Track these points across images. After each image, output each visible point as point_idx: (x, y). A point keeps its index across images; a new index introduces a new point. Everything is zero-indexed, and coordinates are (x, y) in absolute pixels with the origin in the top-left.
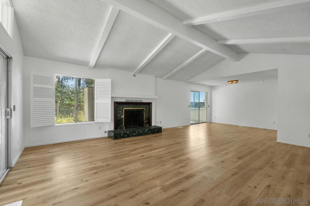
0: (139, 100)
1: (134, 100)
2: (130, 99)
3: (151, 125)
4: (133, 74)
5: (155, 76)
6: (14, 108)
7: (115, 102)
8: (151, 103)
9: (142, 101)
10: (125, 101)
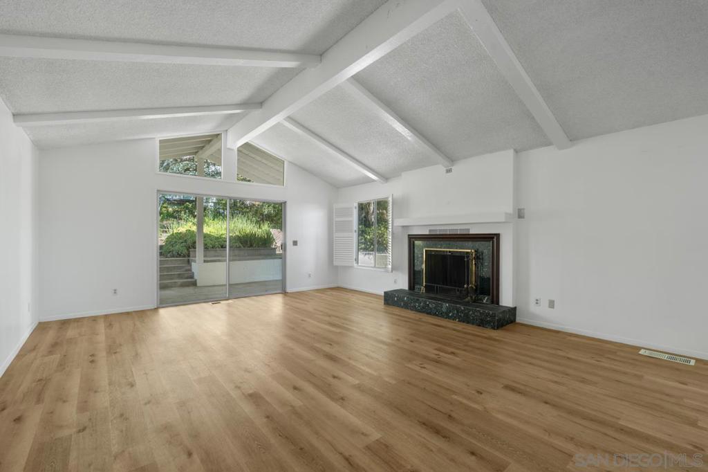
0: (459, 230)
1: (448, 230)
2: (438, 228)
3: (495, 299)
4: (445, 169)
5: (512, 151)
6: (295, 243)
7: (408, 235)
8: (498, 236)
9: (467, 230)
10: (427, 233)
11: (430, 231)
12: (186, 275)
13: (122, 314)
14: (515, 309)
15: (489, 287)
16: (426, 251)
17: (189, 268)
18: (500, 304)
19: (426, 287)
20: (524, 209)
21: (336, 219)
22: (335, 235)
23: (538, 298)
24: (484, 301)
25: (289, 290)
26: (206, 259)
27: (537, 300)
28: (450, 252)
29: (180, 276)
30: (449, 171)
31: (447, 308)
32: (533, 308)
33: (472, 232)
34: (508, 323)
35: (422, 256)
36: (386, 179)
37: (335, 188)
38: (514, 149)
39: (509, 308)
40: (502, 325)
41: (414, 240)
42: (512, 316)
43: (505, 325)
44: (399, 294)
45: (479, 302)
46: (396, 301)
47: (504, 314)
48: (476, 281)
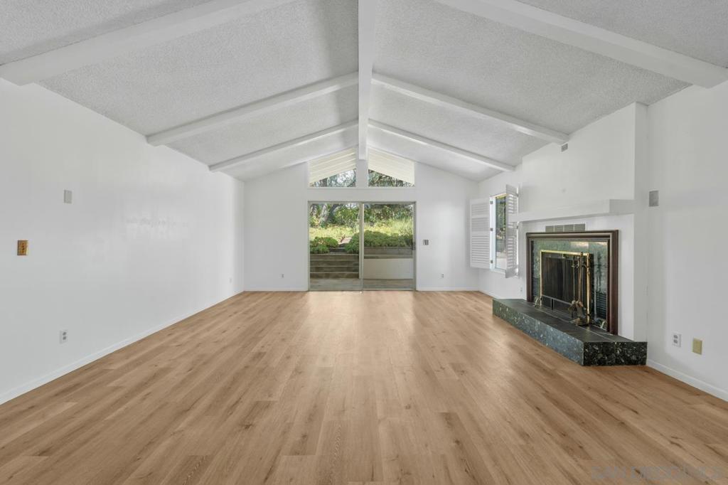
0: (574, 226)
1: (564, 226)
2: (554, 224)
3: (613, 328)
4: (560, 146)
5: (633, 106)
6: (426, 242)
7: (527, 234)
8: (615, 234)
9: (584, 225)
10: (544, 231)
11: (547, 228)
12: (353, 269)
13: (285, 292)
14: (643, 346)
15: (607, 310)
16: (542, 253)
17: (356, 262)
18: (619, 334)
19: (543, 299)
20: (657, 192)
21: (472, 217)
22: (472, 233)
23: (677, 333)
24: (601, 327)
25: (419, 288)
26: (367, 255)
27: (676, 337)
28: (565, 255)
29: (348, 269)
30: (565, 148)
31: (539, 327)
32: (670, 349)
33: (588, 228)
34: (618, 363)
35: (539, 259)
36: (513, 167)
37: (475, 182)
38: (637, 102)
39: (634, 344)
40: (601, 363)
41: (531, 240)
42: (635, 355)
43: (611, 364)
44: (506, 304)
45: (593, 325)
46: (502, 311)
47: (606, 348)
48: (592, 297)
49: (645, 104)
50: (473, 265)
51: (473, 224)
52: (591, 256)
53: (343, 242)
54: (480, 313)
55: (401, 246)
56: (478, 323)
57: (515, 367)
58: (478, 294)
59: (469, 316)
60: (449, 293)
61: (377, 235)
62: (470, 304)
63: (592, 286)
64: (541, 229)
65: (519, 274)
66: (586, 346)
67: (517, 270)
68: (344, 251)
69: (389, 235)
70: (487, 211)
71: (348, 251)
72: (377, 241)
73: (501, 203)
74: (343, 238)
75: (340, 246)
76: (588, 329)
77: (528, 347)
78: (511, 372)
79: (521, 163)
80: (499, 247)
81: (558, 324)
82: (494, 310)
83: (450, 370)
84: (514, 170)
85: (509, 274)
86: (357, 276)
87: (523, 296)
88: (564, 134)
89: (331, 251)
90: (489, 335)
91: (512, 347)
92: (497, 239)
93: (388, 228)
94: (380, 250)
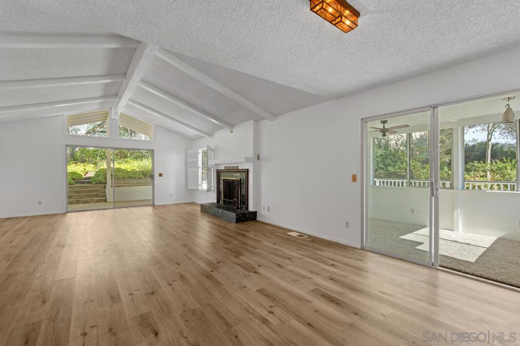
0: (235, 167)
1: (231, 167)
2: (228, 165)
3: (247, 208)
4: (230, 130)
5: (253, 121)
6: (161, 175)
7: (217, 170)
8: (248, 170)
9: (238, 167)
10: (224, 168)
11: (225, 167)
12: (101, 195)
13: (43, 215)
14: (256, 212)
15: (245, 202)
16: (223, 179)
17: (104, 191)
19: (224, 201)
20: (260, 155)
21: (189, 160)
22: (189, 170)
24: (243, 208)
25: (156, 204)
26: (114, 185)
27: (264, 207)
29: (97, 196)
30: (232, 132)
31: (221, 212)
32: (262, 212)
33: (239, 168)
34: (248, 220)
35: (222, 182)
36: (211, 136)
37: (191, 140)
38: (254, 120)
39: (253, 212)
40: (242, 221)
41: (219, 173)
42: (253, 216)
43: (246, 221)
44: (207, 205)
45: (241, 208)
46: (205, 209)
47: (244, 215)
48: (241, 197)
49: (256, 121)
50: (190, 187)
51: (190, 164)
52: (241, 179)
53: (87, 176)
54: (194, 212)
55: (140, 178)
56: (193, 216)
57: (211, 227)
58: (193, 203)
59: (189, 214)
60: (176, 205)
61: (119, 170)
62: (189, 208)
63: (241, 192)
64: (222, 168)
65: (214, 190)
66: (237, 215)
67: (212, 189)
68: (90, 183)
69: (129, 170)
70: (197, 157)
71: (94, 183)
72: (120, 175)
73: (205, 153)
74: (87, 173)
75: (85, 179)
76: (239, 210)
77: (216, 221)
78: (208, 229)
79: (214, 134)
80: (204, 177)
81: (228, 210)
82: (201, 209)
83: (182, 233)
84: (211, 137)
85: (209, 190)
86: (105, 201)
87: (215, 201)
88: (232, 126)
89: (76, 183)
90: (199, 219)
91: (210, 222)
92: (202, 173)
93: (127, 165)
94: (123, 181)
